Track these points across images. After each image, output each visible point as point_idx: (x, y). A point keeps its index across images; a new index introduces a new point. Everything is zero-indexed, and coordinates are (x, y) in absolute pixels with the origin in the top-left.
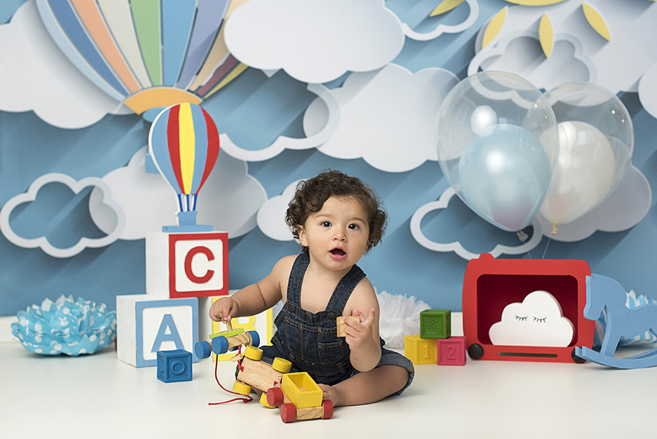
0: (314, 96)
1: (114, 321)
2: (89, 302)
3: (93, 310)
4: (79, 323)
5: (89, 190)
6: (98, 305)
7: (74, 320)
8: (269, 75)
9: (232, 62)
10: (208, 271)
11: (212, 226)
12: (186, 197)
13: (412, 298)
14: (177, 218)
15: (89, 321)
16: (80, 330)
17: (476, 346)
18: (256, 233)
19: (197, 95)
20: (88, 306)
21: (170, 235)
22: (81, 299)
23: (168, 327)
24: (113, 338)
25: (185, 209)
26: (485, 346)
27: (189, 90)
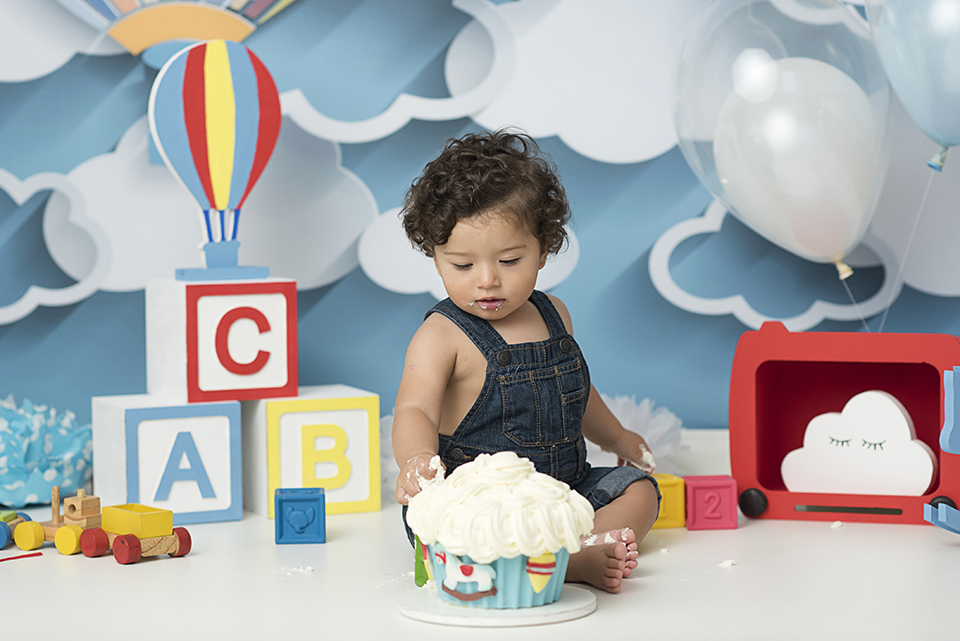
0: (464, 19)
1: (88, 443)
2: (43, 408)
3: (51, 422)
4: (25, 446)
5: (43, 198)
6: (60, 413)
7: (16, 440)
10: (260, 352)
11: (267, 269)
12: (218, 215)
13: (646, 403)
14: (203, 255)
15: (44, 443)
16: (27, 459)
17: (753, 492)
18: (358, 277)
19: (245, 16)
20: (41, 417)
21: (188, 287)
22: (27, 402)
23: (185, 456)
24: (87, 476)
25: (217, 238)
26: (772, 495)
27: (229, 8)
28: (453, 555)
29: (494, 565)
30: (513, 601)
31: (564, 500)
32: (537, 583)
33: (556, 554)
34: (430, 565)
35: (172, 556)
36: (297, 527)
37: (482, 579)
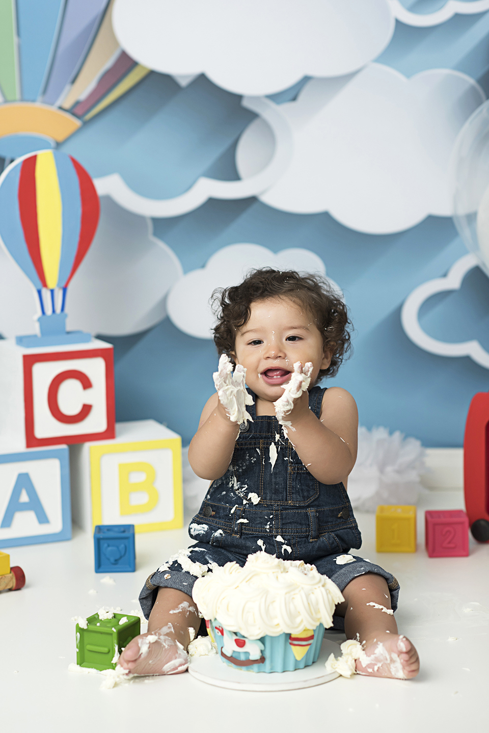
0: (251, 116)
8: (184, 83)
9: (126, 63)
10: (84, 405)
12: (49, 292)
13: (397, 435)
14: (37, 324)
17: (483, 523)
19: (74, 114)
21: (24, 355)
23: (24, 492)
25: (49, 311)
27: (61, 108)
28: (230, 631)
29: (262, 640)
30: (279, 665)
31: (320, 585)
32: (299, 653)
33: (314, 631)
34: (211, 632)
35: (10, 590)
36: (112, 560)
37: (253, 651)
